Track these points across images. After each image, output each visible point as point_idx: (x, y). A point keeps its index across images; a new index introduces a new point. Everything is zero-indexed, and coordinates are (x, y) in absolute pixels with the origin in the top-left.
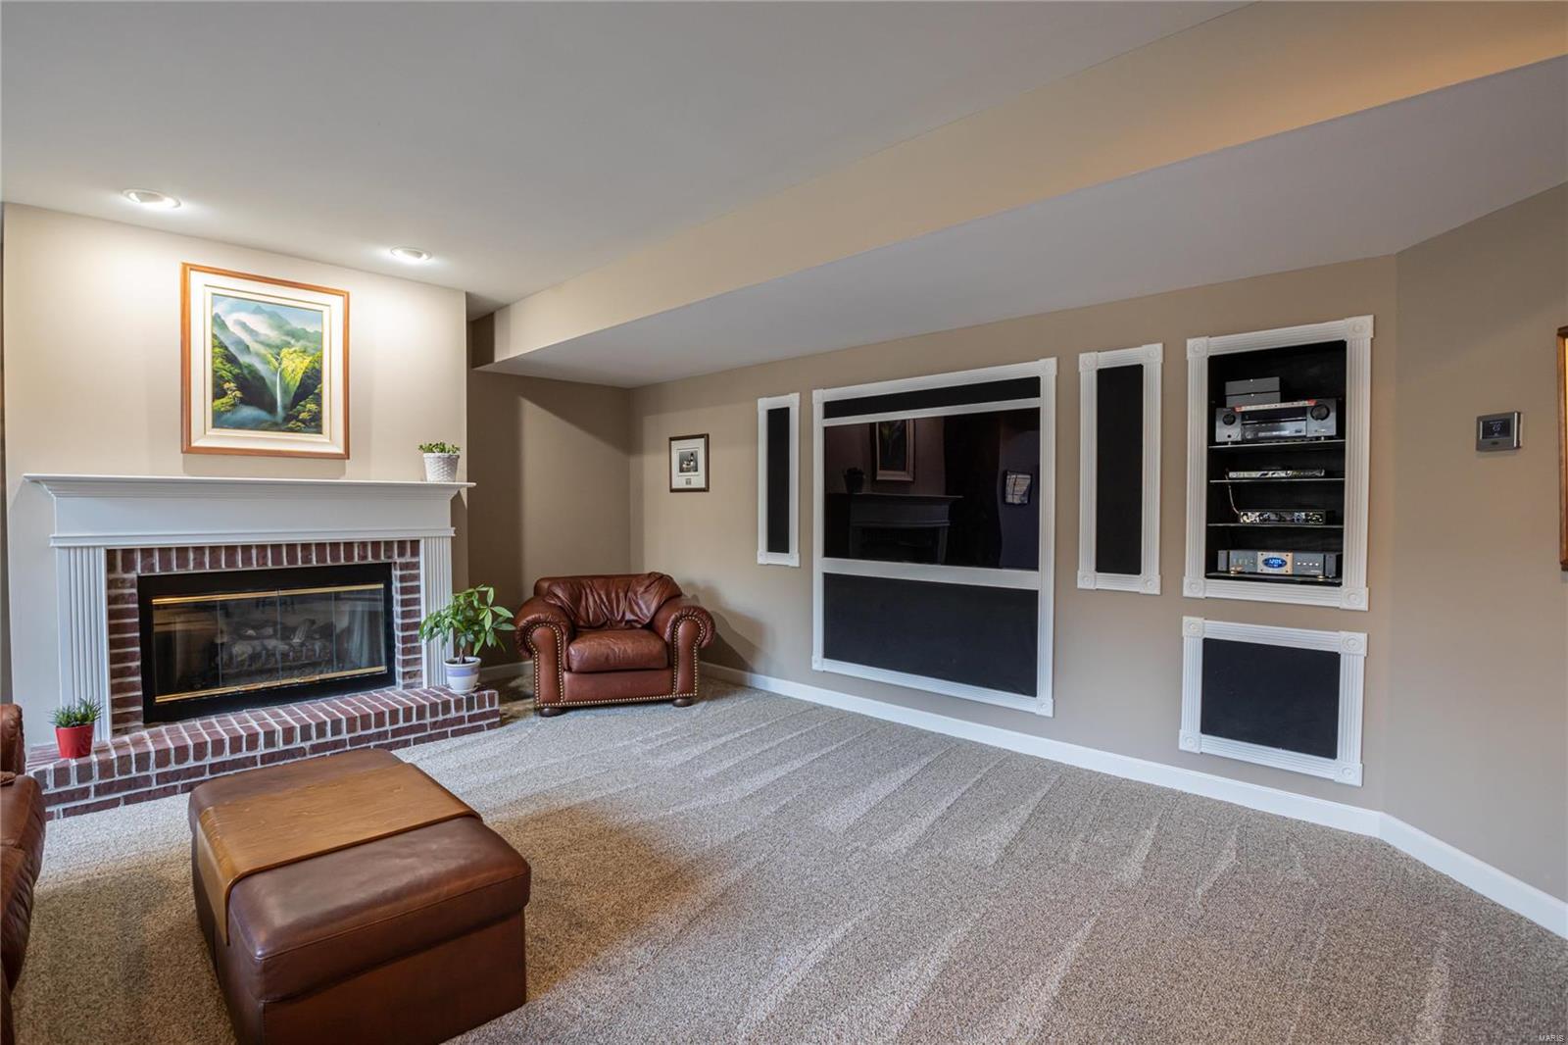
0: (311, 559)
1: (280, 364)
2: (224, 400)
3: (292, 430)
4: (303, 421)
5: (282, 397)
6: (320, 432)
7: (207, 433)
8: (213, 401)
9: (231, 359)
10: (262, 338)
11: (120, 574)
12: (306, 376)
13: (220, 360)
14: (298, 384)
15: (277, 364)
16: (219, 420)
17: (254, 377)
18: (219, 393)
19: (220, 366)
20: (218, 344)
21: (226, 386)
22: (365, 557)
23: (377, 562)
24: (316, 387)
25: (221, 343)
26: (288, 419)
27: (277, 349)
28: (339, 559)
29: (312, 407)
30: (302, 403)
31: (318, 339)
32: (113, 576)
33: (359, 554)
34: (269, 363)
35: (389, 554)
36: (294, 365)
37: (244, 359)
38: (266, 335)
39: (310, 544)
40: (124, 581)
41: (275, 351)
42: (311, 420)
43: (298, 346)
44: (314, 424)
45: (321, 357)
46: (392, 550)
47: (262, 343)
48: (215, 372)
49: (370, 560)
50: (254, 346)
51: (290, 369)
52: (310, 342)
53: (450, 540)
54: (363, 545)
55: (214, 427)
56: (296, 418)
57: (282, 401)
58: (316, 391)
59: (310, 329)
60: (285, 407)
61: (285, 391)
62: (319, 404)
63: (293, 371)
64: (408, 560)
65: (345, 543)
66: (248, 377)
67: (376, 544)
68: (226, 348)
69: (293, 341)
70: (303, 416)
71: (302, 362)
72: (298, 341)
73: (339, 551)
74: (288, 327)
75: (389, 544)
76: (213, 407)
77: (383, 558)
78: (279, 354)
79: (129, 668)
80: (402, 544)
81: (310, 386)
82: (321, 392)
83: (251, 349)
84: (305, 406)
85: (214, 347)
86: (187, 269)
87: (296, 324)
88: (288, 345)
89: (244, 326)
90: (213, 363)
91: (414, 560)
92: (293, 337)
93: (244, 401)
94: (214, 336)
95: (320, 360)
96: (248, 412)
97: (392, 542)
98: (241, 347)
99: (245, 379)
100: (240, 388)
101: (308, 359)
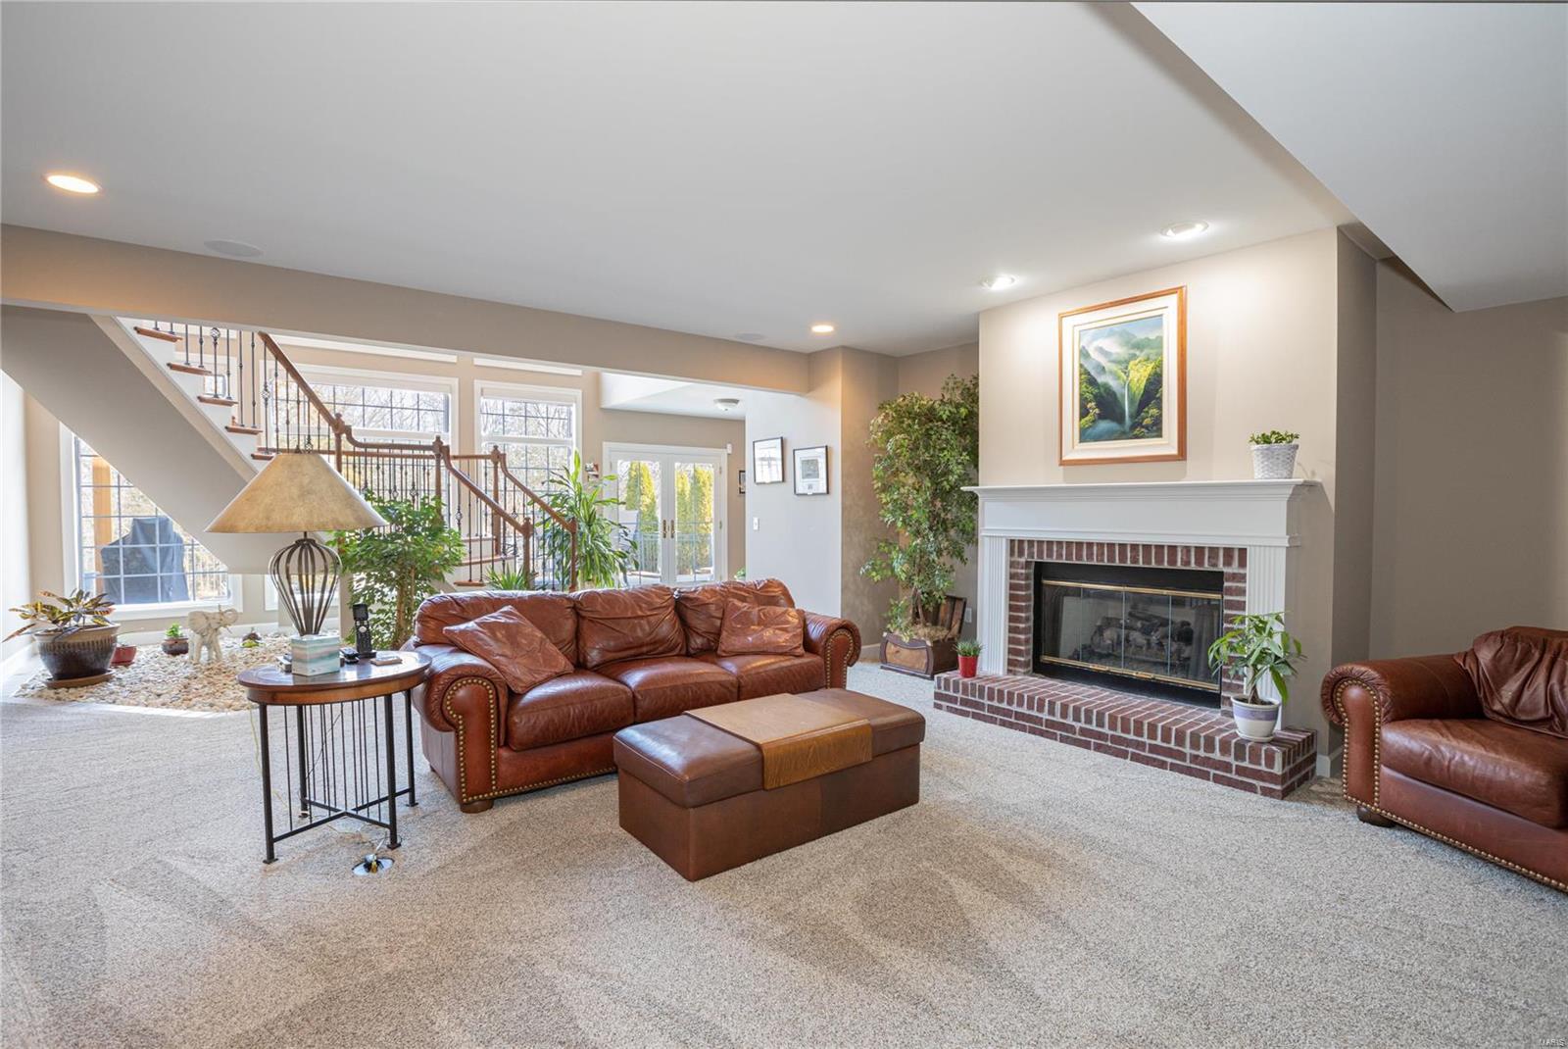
0: (1138, 559)
1: (1128, 377)
2: (1087, 418)
3: (1137, 437)
4: (1146, 427)
5: (1129, 408)
6: (1160, 436)
7: (1076, 447)
8: (1080, 420)
9: (1092, 382)
10: (1114, 357)
11: (1016, 558)
12: (1150, 382)
13: (1085, 384)
14: (1142, 392)
15: (1125, 378)
16: (1085, 436)
17: (1108, 394)
18: (1084, 413)
19: (1085, 389)
20: (1084, 372)
21: (1089, 406)
22: (1188, 563)
23: (1199, 569)
24: (1157, 392)
25: (1086, 370)
26: (1133, 427)
27: (1124, 364)
28: (1162, 561)
29: (1154, 411)
30: (1146, 409)
31: (1158, 343)
32: (1013, 559)
33: (1182, 559)
34: (1119, 378)
35: (1214, 561)
36: (1138, 375)
37: (1100, 380)
38: (1118, 354)
39: (1138, 545)
40: (1018, 563)
41: (1124, 365)
42: (1154, 424)
43: (1142, 356)
44: (1156, 429)
45: (1162, 361)
46: (1217, 557)
47: (1114, 362)
48: (1081, 395)
49: (1193, 566)
50: (1108, 366)
51: (1136, 380)
52: (1152, 348)
53: (1285, 550)
54: (1187, 549)
55: (1081, 442)
56: (1140, 424)
57: (1129, 412)
58: (1158, 396)
59: (1152, 337)
60: (1131, 416)
61: (1131, 401)
62: (1160, 408)
63: (1138, 381)
64: (1236, 571)
65: (1169, 547)
66: (1104, 395)
67: (1200, 550)
68: (1089, 374)
69: (1138, 353)
70: (1147, 421)
71: (1145, 370)
72: (1142, 351)
73: (1163, 554)
74: (1134, 341)
75: (1214, 551)
76: (1080, 425)
77: (1206, 565)
78: (1127, 368)
79: (1018, 627)
80: (1228, 552)
81: (1152, 391)
82: (1162, 395)
83: (1106, 369)
84: (1147, 412)
85: (1081, 375)
86: (1062, 317)
87: (1140, 336)
88: (1134, 357)
89: (1101, 350)
90: (1080, 388)
91: (1242, 571)
92: (1138, 348)
93: (1101, 417)
94: (1081, 366)
95: (1160, 365)
96: (1104, 425)
97: (1218, 548)
98: (1100, 369)
99: (1102, 397)
100: (1098, 406)
101: (1151, 366)
